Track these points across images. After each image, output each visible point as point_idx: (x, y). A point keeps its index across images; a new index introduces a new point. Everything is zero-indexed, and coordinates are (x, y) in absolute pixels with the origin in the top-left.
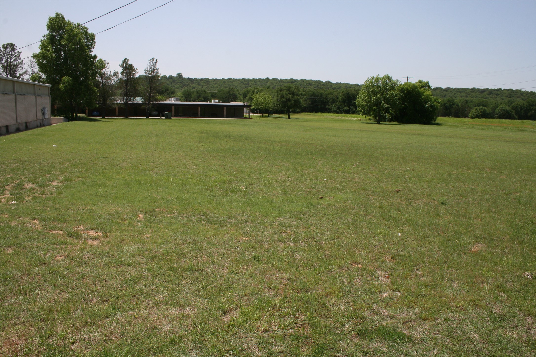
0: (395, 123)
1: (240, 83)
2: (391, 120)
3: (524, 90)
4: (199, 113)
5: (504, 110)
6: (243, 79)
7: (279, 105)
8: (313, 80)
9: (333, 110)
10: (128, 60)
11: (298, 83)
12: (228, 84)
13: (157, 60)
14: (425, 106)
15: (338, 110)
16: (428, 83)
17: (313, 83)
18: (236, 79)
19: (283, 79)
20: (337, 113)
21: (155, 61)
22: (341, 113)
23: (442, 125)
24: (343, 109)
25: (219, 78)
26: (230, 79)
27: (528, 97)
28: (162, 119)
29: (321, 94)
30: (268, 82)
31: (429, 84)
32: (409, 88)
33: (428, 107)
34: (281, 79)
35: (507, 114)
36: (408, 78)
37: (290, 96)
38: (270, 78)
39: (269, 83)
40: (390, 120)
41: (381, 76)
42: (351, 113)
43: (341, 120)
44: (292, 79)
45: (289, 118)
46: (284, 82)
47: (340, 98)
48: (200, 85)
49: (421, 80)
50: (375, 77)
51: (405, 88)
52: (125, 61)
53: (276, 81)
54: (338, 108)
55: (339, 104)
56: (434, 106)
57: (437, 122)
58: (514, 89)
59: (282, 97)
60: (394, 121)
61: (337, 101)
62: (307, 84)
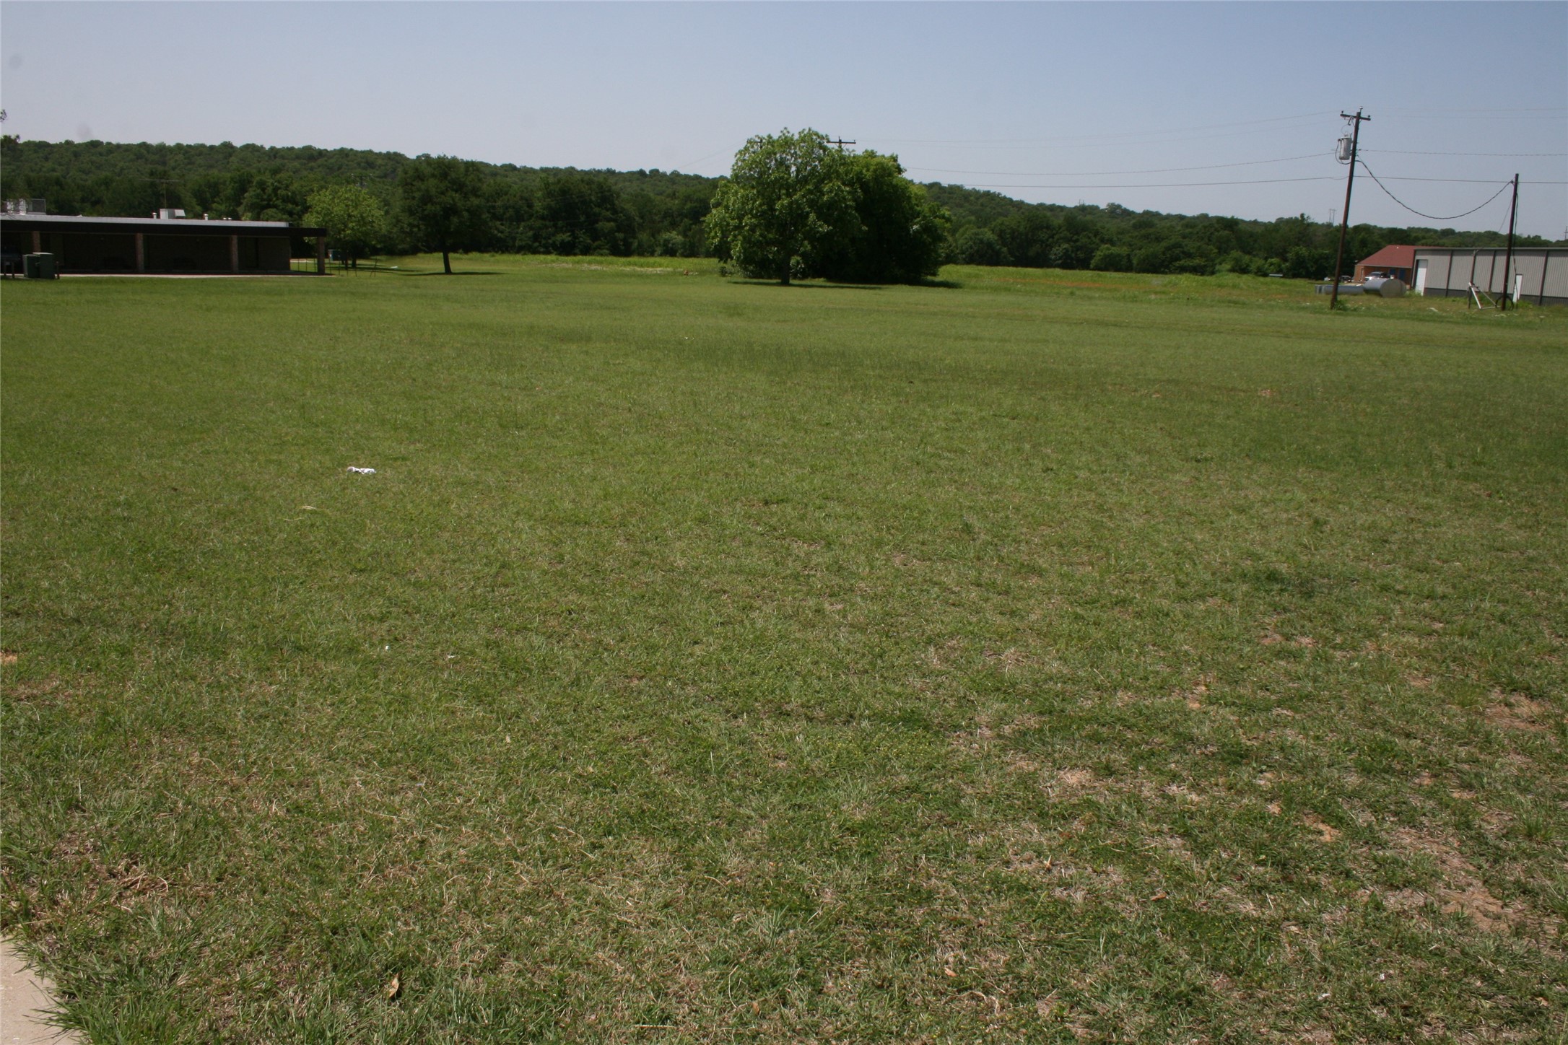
0: (820, 281)
1: (132, 157)
2: (806, 274)
3: (968, 187)
4: (141, 257)
5: (981, 241)
6: (144, 145)
8: (376, 150)
9: (518, 243)
11: (332, 161)
12: (92, 163)
14: (909, 230)
15: (537, 244)
17: (380, 162)
18: (119, 146)
19: (279, 146)
20: (535, 252)
22: (548, 253)
24: (553, 238)
27: (982, 205)
28: (19, 279)
30: (230, 155)
32: (868, 175)
33: (917, 232)
34: (272, 149)
35: (990, 251)
36: (840, 143)
37: (454, 196)
38: (234, 144)
41: (795, 133)
42: (577, 251)
43: (641, 276)
44: (308, 148)
45: (448, 271)
46: (283, 157)
47: (538, 206)
49: (872, 152)
50: (777, 135)
53: (256, 154)
54: (536, 238)
55: (539, 223)
56: (936, 231)
58: (945, 183)
60: (814, 277)
61: (532, 216)
62: (359, 164)
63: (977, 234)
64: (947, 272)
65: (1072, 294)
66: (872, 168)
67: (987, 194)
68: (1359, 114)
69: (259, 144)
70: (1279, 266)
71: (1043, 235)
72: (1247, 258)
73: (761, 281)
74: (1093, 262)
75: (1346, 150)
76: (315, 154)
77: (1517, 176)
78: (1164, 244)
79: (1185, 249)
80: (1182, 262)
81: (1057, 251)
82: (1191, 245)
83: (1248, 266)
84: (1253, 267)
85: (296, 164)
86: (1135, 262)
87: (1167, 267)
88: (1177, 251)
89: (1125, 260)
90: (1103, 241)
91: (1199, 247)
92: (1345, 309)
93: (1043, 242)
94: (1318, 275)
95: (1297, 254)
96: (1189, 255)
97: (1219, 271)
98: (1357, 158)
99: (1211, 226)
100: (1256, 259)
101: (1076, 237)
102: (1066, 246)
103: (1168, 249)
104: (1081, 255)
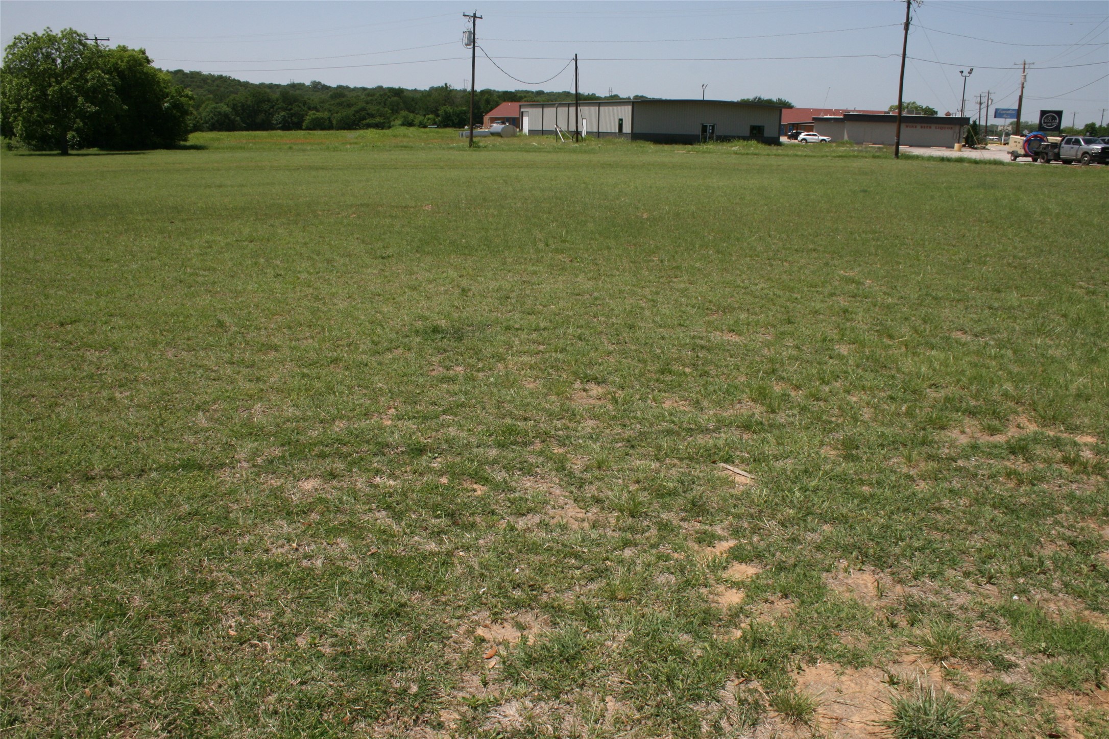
3: (205, 73)
5: (220, 113)
14: (161, 107)
16: (143, 52)
23: (207, 149)
27: (217, 86)
32: (123, 65)
33: (168, 108)
35: (227, 120)
36: (97, 41)
40: (77, 145)
49: (124, 47)
56: (183, 107)
58: (187, 70)
63: (215, 108)
64: (194, 138)
65: (290, 148)
66: (126, 59)
67: (221, 77)
68: (475, 14)
70: (434, 120)
71: (265, 106)
72: (411, 116)
73: (44, 152)
74: (304, 124)
75: (469, 39)
77: (576, 55)
78: (354, 109)
79: (369, 111)
80: (367, 121)
81: (278, 117)
82: (372, 109)
83: (413, 121)
84: (417, 122)
86: (334, 122)
87: (357, 125)
88: (363, 113)
89: (328, 122)
90: (310, 109)
91: (378, 110)
92: (479, 147)
93: (266, 111)
94: (460, 125)
95: (445, 111)
96: (372, 116)
97: (393, 126)
98: (476, 44)
99: (385, 94)
100: (418, 116)
101: (290, 107)
102: (283, 113)
103: (357, 112)
104: (295, 120)
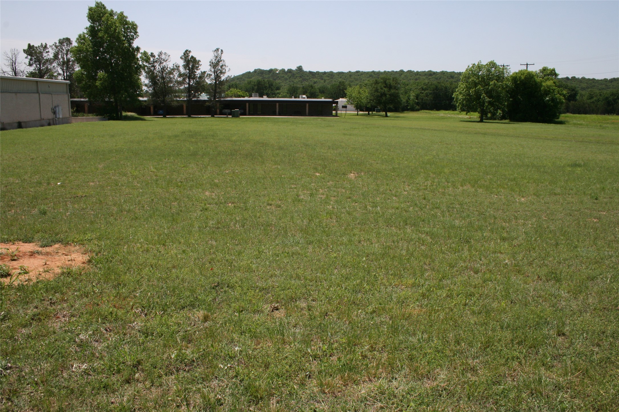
0: (507, 121)
1: (368, 76)
2: (503, 118)
6: (373, 72)
7: (373, 101)
8: (456, 71)
10: (190, 52)
11: (438, 76)
12: (355, 78)
13: (222, 51)
14: (544, 100)
16: (554, 70)
17: (456, 76)
18: (365, 72)
19: (419, 71)
21: (220, 52)
23: (565, 124)
25: (346, 71)
26: (357, 72)
28: (229, 118)
29: (446, 88)
30: (402, 74)
31: (556, 72)
33: (548, 100)
34: (417, 72)
36: (527, 65)
37: (386, 89)
38: (404, 70)
39: (403, 76)
40: (500, 117)
41: (484, 63)
44: (430, 71)
45: (386, 116)
46: (420, 75)
48: (322, 79)
49: (545, 68)
50: (476, 64)
51: (518, 77)
52: (187, 53)
53: (411, 74)
56: (556, 100)
57: (560, 120)
59: (377, 90)
60: (506, 119)
62: (448, 77)
69: (412, 70)
76: (432, 73)
85: (424, 77)
